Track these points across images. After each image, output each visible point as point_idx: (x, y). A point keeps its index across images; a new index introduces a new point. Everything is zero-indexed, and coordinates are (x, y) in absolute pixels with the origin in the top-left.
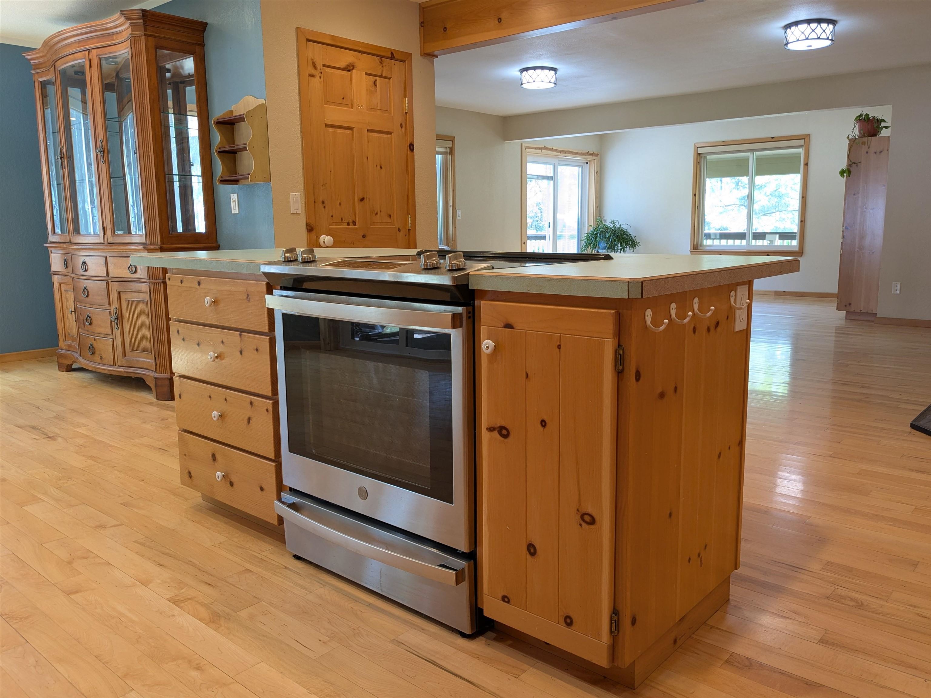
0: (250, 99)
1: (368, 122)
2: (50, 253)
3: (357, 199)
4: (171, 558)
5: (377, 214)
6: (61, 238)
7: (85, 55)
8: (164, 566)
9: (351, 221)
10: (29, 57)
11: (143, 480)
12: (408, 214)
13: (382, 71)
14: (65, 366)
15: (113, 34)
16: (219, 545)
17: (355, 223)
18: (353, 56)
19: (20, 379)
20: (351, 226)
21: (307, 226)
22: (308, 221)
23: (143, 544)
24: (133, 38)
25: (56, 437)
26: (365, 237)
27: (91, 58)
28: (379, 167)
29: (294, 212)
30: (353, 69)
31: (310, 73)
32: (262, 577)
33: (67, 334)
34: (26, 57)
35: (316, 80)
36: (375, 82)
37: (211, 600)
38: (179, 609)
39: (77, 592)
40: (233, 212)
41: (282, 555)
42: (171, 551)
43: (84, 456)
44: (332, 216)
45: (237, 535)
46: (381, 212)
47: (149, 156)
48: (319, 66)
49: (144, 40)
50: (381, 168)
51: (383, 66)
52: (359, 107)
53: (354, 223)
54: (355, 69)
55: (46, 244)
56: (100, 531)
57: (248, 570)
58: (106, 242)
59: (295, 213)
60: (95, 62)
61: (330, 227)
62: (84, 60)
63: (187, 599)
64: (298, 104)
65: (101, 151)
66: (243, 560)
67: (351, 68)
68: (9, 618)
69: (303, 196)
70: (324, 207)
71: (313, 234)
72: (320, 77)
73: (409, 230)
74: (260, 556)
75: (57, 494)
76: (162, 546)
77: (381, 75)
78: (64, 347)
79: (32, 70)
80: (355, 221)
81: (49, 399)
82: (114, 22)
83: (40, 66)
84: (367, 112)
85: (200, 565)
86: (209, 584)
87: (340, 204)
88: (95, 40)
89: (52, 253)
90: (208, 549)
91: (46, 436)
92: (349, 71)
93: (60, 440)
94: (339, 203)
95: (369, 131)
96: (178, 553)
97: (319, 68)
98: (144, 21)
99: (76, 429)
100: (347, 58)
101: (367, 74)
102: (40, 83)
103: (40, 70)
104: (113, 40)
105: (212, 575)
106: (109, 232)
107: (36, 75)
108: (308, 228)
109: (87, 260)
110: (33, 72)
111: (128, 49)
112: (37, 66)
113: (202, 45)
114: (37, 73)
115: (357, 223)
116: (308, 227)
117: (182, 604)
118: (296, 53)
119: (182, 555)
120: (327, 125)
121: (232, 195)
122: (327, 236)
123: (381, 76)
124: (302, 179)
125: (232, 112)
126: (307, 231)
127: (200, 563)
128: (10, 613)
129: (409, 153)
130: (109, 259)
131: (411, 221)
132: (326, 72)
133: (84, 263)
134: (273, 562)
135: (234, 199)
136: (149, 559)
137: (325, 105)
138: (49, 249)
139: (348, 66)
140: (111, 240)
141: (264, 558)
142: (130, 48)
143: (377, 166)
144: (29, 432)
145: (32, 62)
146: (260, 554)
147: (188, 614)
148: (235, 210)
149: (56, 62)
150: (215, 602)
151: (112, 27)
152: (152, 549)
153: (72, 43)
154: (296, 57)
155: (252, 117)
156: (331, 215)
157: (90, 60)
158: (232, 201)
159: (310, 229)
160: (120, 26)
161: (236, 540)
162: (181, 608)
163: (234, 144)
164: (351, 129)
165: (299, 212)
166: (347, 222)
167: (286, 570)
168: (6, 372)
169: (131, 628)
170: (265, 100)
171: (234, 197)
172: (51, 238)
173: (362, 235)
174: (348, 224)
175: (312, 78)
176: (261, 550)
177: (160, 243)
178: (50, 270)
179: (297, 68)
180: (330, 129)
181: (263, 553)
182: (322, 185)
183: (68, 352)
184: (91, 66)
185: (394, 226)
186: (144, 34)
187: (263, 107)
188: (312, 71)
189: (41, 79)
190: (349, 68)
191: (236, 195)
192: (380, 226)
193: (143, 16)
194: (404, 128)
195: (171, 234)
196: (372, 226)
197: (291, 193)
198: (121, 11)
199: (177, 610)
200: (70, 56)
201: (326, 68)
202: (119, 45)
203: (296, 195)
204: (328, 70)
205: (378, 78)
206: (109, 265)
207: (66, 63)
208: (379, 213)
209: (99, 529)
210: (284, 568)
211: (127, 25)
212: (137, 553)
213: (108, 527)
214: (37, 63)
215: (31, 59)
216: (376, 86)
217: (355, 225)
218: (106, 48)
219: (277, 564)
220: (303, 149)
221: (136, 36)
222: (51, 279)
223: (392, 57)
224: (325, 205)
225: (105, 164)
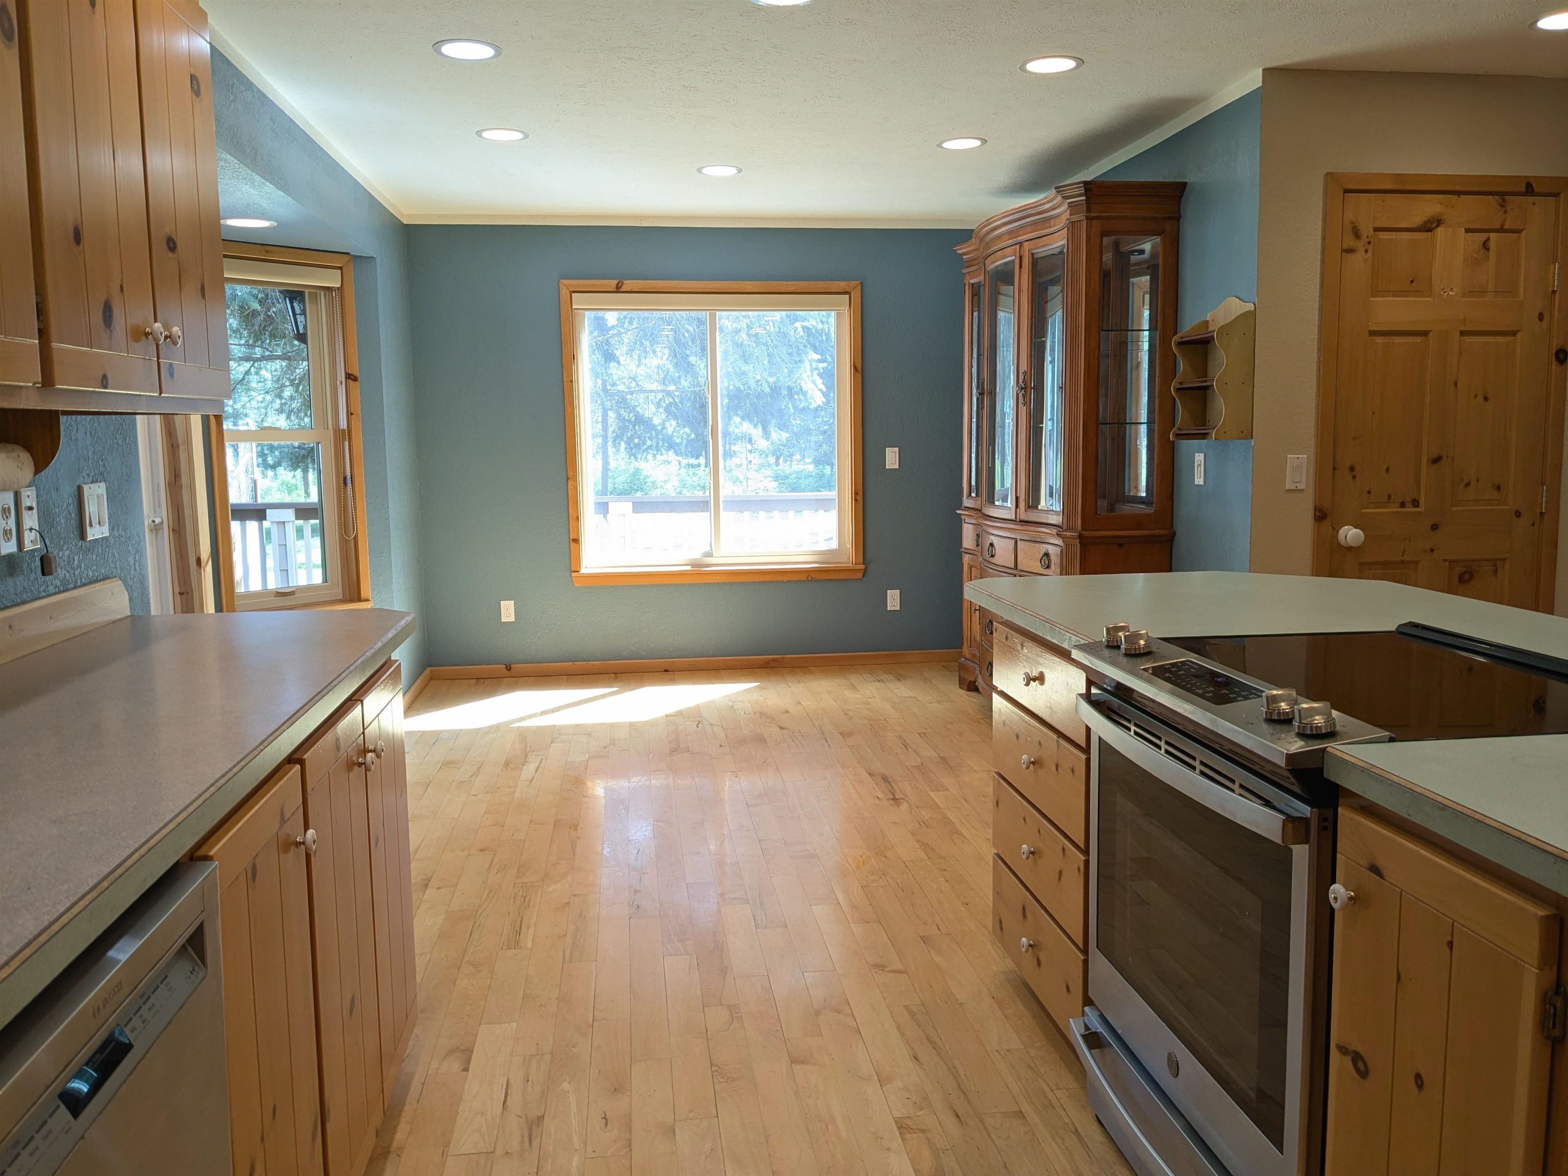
0: (1233, 302)
1: (1462, 318)
2: (963, 522)
3: (1424, 460)
4: (934, 1051)
5: (1468, 484)
6: (976, 504)
7: (1016, 249)
8: (919, 1061)
9: (1408, 499)
10: (960, 252)
11: (967, 904)
12: (1542, 484)
13: (1505, 220)
14: (967, 682)
15: (1051, 219)
16: (1006, 1052)
17: (1418, 502)
18: (1440, 203)
19: (910, 693)
20: (1409, 509)
21: (1315, 510)
22: (1317, 502)
23: (912, 1014)
24: (1072, 226)
25: (902, 801)
26: (1437, 528)
27: (1022, 254)
28: (1480, 398)
29: (1290, 488)
30: (1437, 226)
31: (1345, 246)
32: (1034, 1134)
33: (973, 638)
34: (958, 252)
35: (1360, 255)
36: (1485, 245)
37: (947, 1144)
38: (900, 1141)
39: (803, 1062)
40: (1196, 483)
41: (1083, 1106)
42: (940, 1038)
43: (918, 841)
44: (1369, 492)
45: (1039, 1044)
46: (1478, 481)
47: (1076, 399)
48: (1366, 230)
49: (1085, 225)
50: (1486, 399)
51: (1505, 212)
52: (1445, 292)
53: (1416, 503)
54: (1442, 225)
55: (960, 509)
56: (874, 974)
57: (1020, 1114)
58: (1018, 520)
59: (1294, 488)
60: (1026, 261)
61: (1362, 511)
62: (1013, 258)
63: (919, 1129)
64: (1318, 304)
65: (1022, 388)
66: (1024, 1091)
67: (1434, 225)
68: (718, 1072)
69: (1313, 458)
70: (1354, 477)
71: (1326, 524)
72: (1366, 251)
73: (1542, 514)
74: (1050, 1095)
75: (858, 895)
76: (934, 1027)
77: (1499, 227)
78: (968, 656)
79: (962, 269)
80: (1417, 499)
81: (925, 734)
82: (1051, 201)
83: (974, 263)
84: (1463, 299)
85: (963, 1078)
86: (958, 1116)
87: (1388, 470)
88: (1028, 229)
89: (965, 522)
90: (989, 1055)
91: (892, 797)
92: (1430, 230)
93: (905, 806)
94: (1385, 467)
95: (1462, 333)
96: (947, 1046)
97: (1364, 235)
98: (1087, 197)
99: (931, 793)
100: (1429, 207)
101: (1467, 231)
102: (971, 286)
103: (972, 269)
104: (1050, 227)
105: (969, 1102)
106: (1022, 505)
107: (968, 275)
108: (1318, 514)
109: (994, 540)
110: (965, 271)
111: (1064, 241)
112: (969, 264)
113: (1176, 218)
114: (969, 273)
115: (1422, 503)
116: (1317, 512)
117: (908, 1136)
118: (1321, 218)
119: (950, 1052)
120: (1372, 333)
121: (1196, 455)
122: (1356, 528)
123: (1501, 230)
124: (1313, 430)
125: (1207, 322)
126: (1315, 519)
127: (965, 1074)
128: (722, 1064)
129: (1554, 366)
130: (1019, 543)
131: (1547, 496)
132: (1380, 239)
133: (992, 545)
134: (1062, 1113)
135: (1199, 463)
136: (908, 1043)
137: (1372, 297)
138: (963, 517)
139: (1426, 222)
140: (1023, 517)
141: (1054, 1101)
142: (1066, 239)
143: (1476, 396)
144: (877, 784)
145: (964, 257)
146: (1052, 1091)
147: (908, 1154)
148: (1199, 481)
149: (986, 259)
150: (950, 1151)
151: (1048, 208)
152: (920, 1026)
153: (1002, 235)
154: (1320, 224)
155: (1227, 334)
156: (1367, 490)
157: (1021, 257)
158: (1196, 464)
159: (1320, 515)
160: (1059, 207)
161: (1033, 1053)
162: (904, 1140)
163: (1206, 377)
164: (1425, 333)
165: (1301, 486)
166: (1400, 501)
167: (1074, 1137)
168: (899, 680)
169: (831, 1147)
170: (1255, 305)
171: (1199, 457)
172: (967, 503)
173: (1432, 524)
174: (1403, 505)
175: (1349, 255)
176: (1057, 1085)
177: (1080, 529)
178: (961, 546)
179: (1320, 242)
180: (1379, 340)
181: (1059, 1093)
182: (1353, 439)
183: (971, 664)
184: (1021, 267)
185: (1507, 507)
186: (1086, 216)
187: (1249, 317)
188: (1350, 242)
189: (972, 281)
190: (1429, 226)
191: (1202, 455)
192: (1473, 508)
193: (1086, 190)
194: (1545, 323)
195: (1099, 514)
196: (1454, 509)
197: (1289, 456)
198: (1056, 188)
199: (897, 1143)
200: (999, 253)
201: (1381, 233)
202: (1056, 234)
203: (1298, 458)
204: (1383, 236)
205: (1493, 236)
206: (1019, 552)
207: (994, 262)
208: (1473, 484)
209: (876, 970)
210: (1073, 1130)
211: (1065, 206)
212: (898, 1027)
213: (888, 971)
214: (970, 259)
215: (964, 254)
216: (1488, 249)
217: (1418, 506)
218: (1040, 239)
219: (1066, 1119)
220: (1319, 379)
221: (1075, 222)
222: (961, 558)
223: (1529, 190)
224: (1355, 473)
225: (1025, 407)
